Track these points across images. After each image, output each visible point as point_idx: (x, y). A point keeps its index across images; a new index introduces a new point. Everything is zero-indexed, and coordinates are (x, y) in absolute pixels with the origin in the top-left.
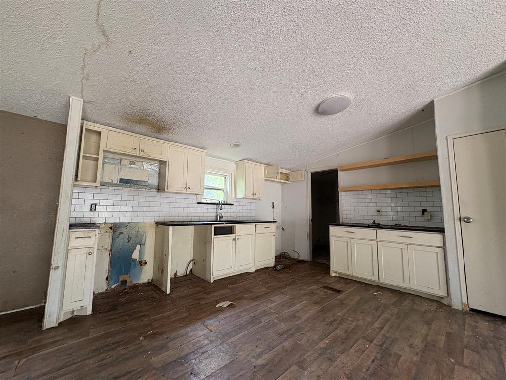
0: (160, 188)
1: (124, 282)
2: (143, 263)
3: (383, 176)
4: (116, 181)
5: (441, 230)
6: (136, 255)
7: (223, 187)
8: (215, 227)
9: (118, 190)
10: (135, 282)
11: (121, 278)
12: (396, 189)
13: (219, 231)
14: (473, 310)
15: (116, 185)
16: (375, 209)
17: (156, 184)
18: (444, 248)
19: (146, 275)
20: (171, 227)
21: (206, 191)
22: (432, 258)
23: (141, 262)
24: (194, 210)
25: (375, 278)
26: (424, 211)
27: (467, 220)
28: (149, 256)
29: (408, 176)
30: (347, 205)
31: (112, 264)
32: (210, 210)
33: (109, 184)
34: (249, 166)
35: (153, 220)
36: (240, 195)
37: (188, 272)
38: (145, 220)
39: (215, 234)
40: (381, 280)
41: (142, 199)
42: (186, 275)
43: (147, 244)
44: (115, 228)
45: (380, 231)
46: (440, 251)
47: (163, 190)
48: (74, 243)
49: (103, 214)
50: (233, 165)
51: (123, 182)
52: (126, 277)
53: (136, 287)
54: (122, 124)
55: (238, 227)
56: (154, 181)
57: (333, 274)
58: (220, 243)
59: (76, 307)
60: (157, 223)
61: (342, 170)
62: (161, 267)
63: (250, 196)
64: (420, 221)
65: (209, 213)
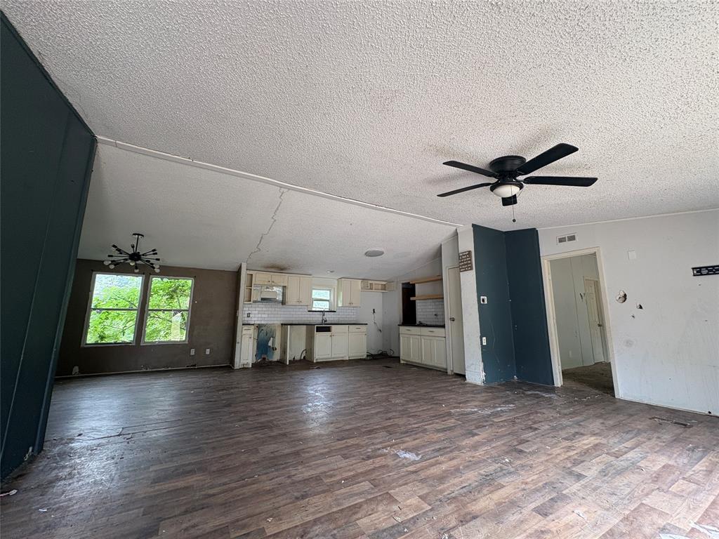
0: (283, 303)
1: (264, 359)
2: (274, 349)
4: (259, 300)
5: (444, 327)
6: (270, 344)
7: (328, 299)
8: (317, 327)
9: (261, 305)
10: (270, 360)
11: (263, 357)
13: (320, 329)
15: (259, 302)
16: (434, 313)
17: (281, 299)
18: (446, 338)
19: (276, 356)
20: (289, 326)
21: (314, 302)
23: (273, 348)
24: (306, 316)
25: (419, 361)
27: (453, 319)
28: (277, 345)
30: (420, 311)
31: (258, 348)
32: (318, 316)
33: (255, 302)
34: (346, 283)
35: (279, 323)
36: (340, 305)
37: (302, 358)
38: (275, 322)
39: (317, 331)
41: (274, 309)
42: (300, 360)
43: (276, 337)
44: (259, 327)
47: (285, 304)
48: (244, 332)
49: (253, 319)
50: (336, 282)
51: (263, 299)
52: (265, 356)
53: (271, 362)
54: (263, 269)
55: (333, 327)
56: (280, 298)
57: (402, 362)
58: (320, 337)
59: (245, 362)
60: (282, 324)
61: (416, 284)
62: (284, 351)
63: (347, 305)
65: (317, 319)
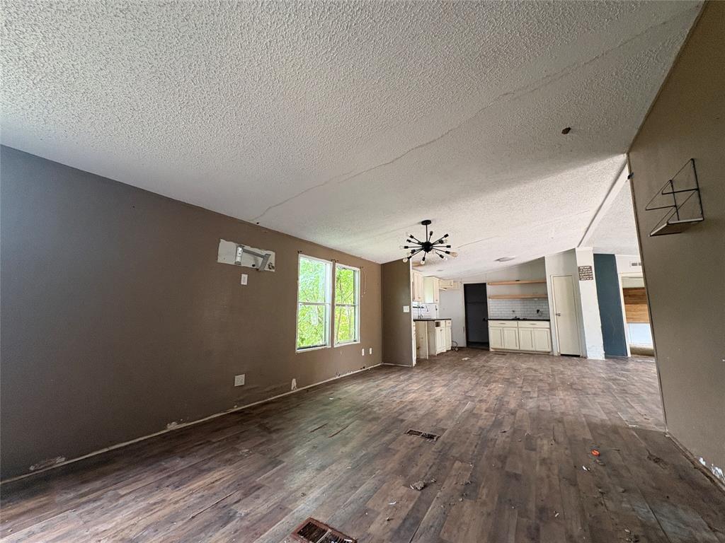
3: (516, 290)
5: (549, 320)
12: (524, 299)
14: (562, 355)
16: (511, 310)
18: (550, 328)
22: (545, 334)
26: (538, 311)
27: (559, 315)
29: (529, 292)
30: (493, 307)
40: (521, 349)
45: (519, 322)
46: (548, 330)
61: (489, 284)
64: (536, 316)
